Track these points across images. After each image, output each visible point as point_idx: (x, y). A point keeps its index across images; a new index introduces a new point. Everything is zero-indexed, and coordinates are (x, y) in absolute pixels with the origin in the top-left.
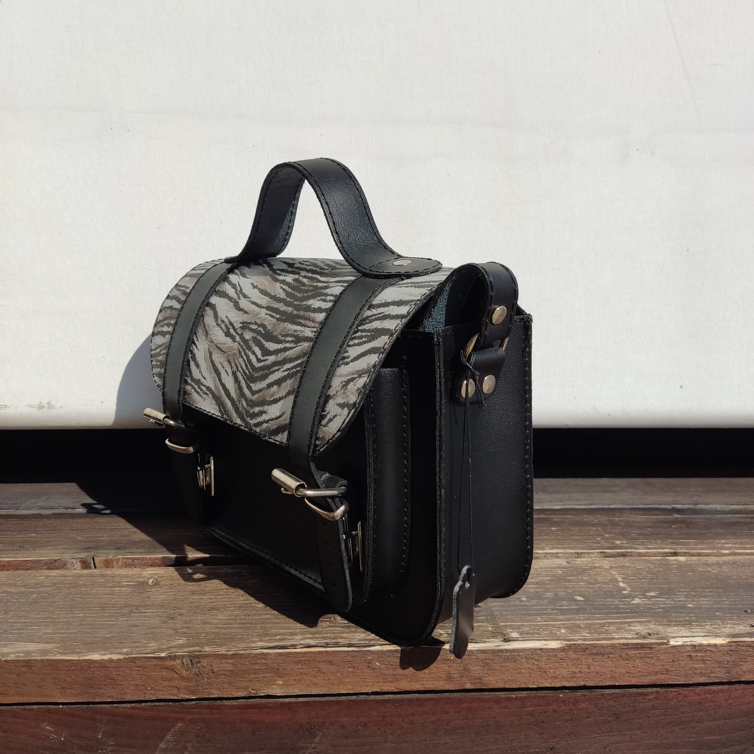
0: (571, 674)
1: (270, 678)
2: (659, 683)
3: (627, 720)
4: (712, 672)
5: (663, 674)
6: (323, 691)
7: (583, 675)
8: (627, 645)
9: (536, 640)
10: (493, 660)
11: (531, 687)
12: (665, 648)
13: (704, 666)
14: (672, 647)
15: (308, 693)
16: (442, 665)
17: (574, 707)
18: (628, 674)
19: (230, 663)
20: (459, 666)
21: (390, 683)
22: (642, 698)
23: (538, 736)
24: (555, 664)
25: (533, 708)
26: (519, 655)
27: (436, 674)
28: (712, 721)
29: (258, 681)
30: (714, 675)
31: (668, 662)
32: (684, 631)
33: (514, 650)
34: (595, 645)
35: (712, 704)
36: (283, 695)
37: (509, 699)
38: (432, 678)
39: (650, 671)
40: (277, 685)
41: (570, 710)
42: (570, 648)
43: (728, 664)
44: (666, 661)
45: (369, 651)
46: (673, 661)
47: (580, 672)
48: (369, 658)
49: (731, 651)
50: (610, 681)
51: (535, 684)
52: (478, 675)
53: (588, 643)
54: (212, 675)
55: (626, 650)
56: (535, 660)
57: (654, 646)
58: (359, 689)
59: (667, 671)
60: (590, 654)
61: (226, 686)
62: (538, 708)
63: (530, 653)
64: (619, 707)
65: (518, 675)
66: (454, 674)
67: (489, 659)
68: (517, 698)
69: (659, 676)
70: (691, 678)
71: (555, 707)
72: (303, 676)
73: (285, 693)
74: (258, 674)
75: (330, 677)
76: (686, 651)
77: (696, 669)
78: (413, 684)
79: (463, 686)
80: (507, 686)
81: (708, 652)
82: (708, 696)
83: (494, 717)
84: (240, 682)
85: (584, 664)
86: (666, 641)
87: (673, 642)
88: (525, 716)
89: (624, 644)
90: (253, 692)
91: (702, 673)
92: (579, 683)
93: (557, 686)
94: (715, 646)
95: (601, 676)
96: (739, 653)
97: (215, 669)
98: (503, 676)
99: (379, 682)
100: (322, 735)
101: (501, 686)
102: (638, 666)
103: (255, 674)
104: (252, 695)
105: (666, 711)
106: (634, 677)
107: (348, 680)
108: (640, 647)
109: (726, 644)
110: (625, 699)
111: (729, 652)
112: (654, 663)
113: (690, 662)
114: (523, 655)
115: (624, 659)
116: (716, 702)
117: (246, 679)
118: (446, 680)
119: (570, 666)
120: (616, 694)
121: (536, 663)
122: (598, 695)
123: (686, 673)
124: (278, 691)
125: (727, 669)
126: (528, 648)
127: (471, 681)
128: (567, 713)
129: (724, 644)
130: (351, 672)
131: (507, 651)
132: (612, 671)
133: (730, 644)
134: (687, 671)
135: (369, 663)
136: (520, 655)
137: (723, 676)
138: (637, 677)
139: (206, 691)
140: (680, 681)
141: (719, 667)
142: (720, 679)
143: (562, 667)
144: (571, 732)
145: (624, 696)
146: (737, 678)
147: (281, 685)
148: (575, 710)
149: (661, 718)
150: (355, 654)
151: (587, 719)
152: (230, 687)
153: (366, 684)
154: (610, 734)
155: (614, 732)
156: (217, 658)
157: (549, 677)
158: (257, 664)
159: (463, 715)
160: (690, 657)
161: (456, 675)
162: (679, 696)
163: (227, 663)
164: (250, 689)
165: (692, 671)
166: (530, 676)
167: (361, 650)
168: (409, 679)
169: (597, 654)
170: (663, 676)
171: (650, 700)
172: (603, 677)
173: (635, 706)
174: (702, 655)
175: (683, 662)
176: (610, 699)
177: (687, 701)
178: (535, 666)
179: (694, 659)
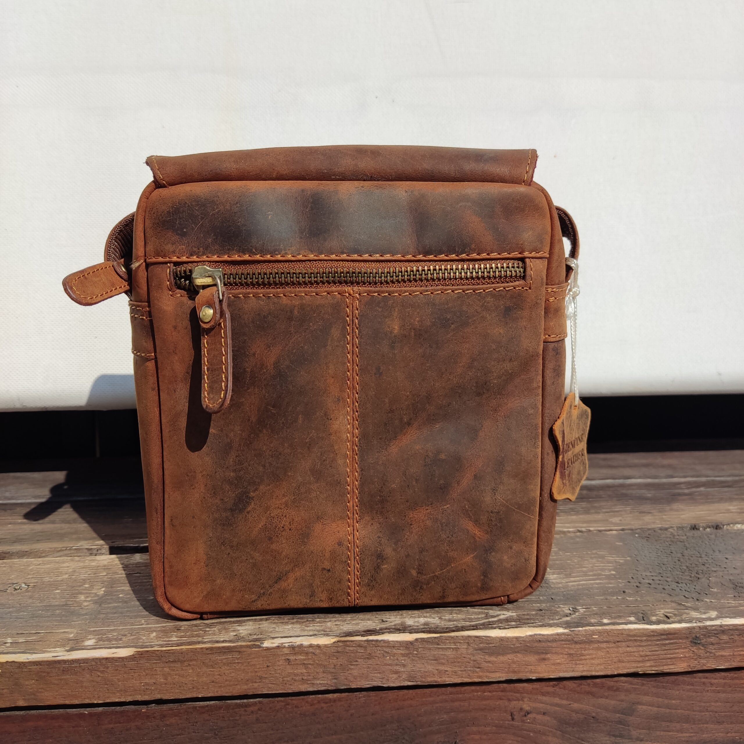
0: (143, 686)
2: (251, 693)
4: (315, 678)
5: (255, 682)
7: (159, 687)
8: (211, 649)
9: (105, 648)
10: (49, 673)
11: (96, 702)
12: (257, 651)
14: (265, 650)
17: (161, 723)
18: (213, 684)
20: (9, 681)
24: (124, 675)
25: (111, 726)
26: (80, 666)
30: (318, 682)
31: (262, 668)
33: (73, 661)
35: (330, 715)
39: (240, 679)
41: (157, 726)
42: (141, 656)
43: (334, 668)
44: (258, 666)
46: (268, 666)
47: (155, 683)
49: (338, 652)
50: (191, 692)
52: (31, 690)
53: (164, 649)
55: (210, 656)
56: (100, 672)
57: (244, 649)
59: (260, 679)
60: (166, 662)
62: (118, 725)
63: (94, 663)
64: (216, 721)
65: (80, 690)
66: (3, 689)
67: (44, 672)
68: (90, 715)
69: (251, 685)
70: (290, 686)
71: (138, 724)
76: (282, 654)
77: (296, 675)
79: (16, 703)
80: (67, 702)
81: (310, 654)
85: (159, 674)
86: (259, 643)
87: (267, 644)
89: (207, 649)
91: (303, 679)
92: (154, 696)
93: (128, 701)
94: (318, 646)
95: (180, 687)
96: (348, 654)
98: (62, 691)
101: (61, 702)
102: (224, 674)
105: (275, 725)
106: (221, 687)
108: (227, 651)
109: (331, 644)
110: (222, 711)
111: (335, 654)
112: (244, 669)
113: (288, 667)
114: (84, 666)
115: (208, 667)
116: (334, 712)
119: (142, 677)
120: (211, 706)
121: (101, 675)
123: (283, 681)
125: (333, 675)
126: (91, 658)
127: (23, 698)
128: (154, 730)
129: (328, 644)
131: (65, 662)
132: (193, 681)
133: (336, 645)
134: (285, 677)
137: (329, 682)
138: (224, 687)
140: (277, 690)
141: (324, 672)
142: (326, 686)
143: (133, 679)
145: (220, 708)
146: (347, 685)
148: (163, 726)
151: (179, 736)
157: (117, 691)
159: (29, 735)
160: (288, 661)
161: (5, 691)
165: (291, 677)
166: (94, 690)
169: (175, 662)
170: (256, 685)
172: (182, 688)
174: (302, 658)
175: (279, 668)
176: (203, 713)
177: (299, 712)
178: (100, 678)
179: (293, 663)
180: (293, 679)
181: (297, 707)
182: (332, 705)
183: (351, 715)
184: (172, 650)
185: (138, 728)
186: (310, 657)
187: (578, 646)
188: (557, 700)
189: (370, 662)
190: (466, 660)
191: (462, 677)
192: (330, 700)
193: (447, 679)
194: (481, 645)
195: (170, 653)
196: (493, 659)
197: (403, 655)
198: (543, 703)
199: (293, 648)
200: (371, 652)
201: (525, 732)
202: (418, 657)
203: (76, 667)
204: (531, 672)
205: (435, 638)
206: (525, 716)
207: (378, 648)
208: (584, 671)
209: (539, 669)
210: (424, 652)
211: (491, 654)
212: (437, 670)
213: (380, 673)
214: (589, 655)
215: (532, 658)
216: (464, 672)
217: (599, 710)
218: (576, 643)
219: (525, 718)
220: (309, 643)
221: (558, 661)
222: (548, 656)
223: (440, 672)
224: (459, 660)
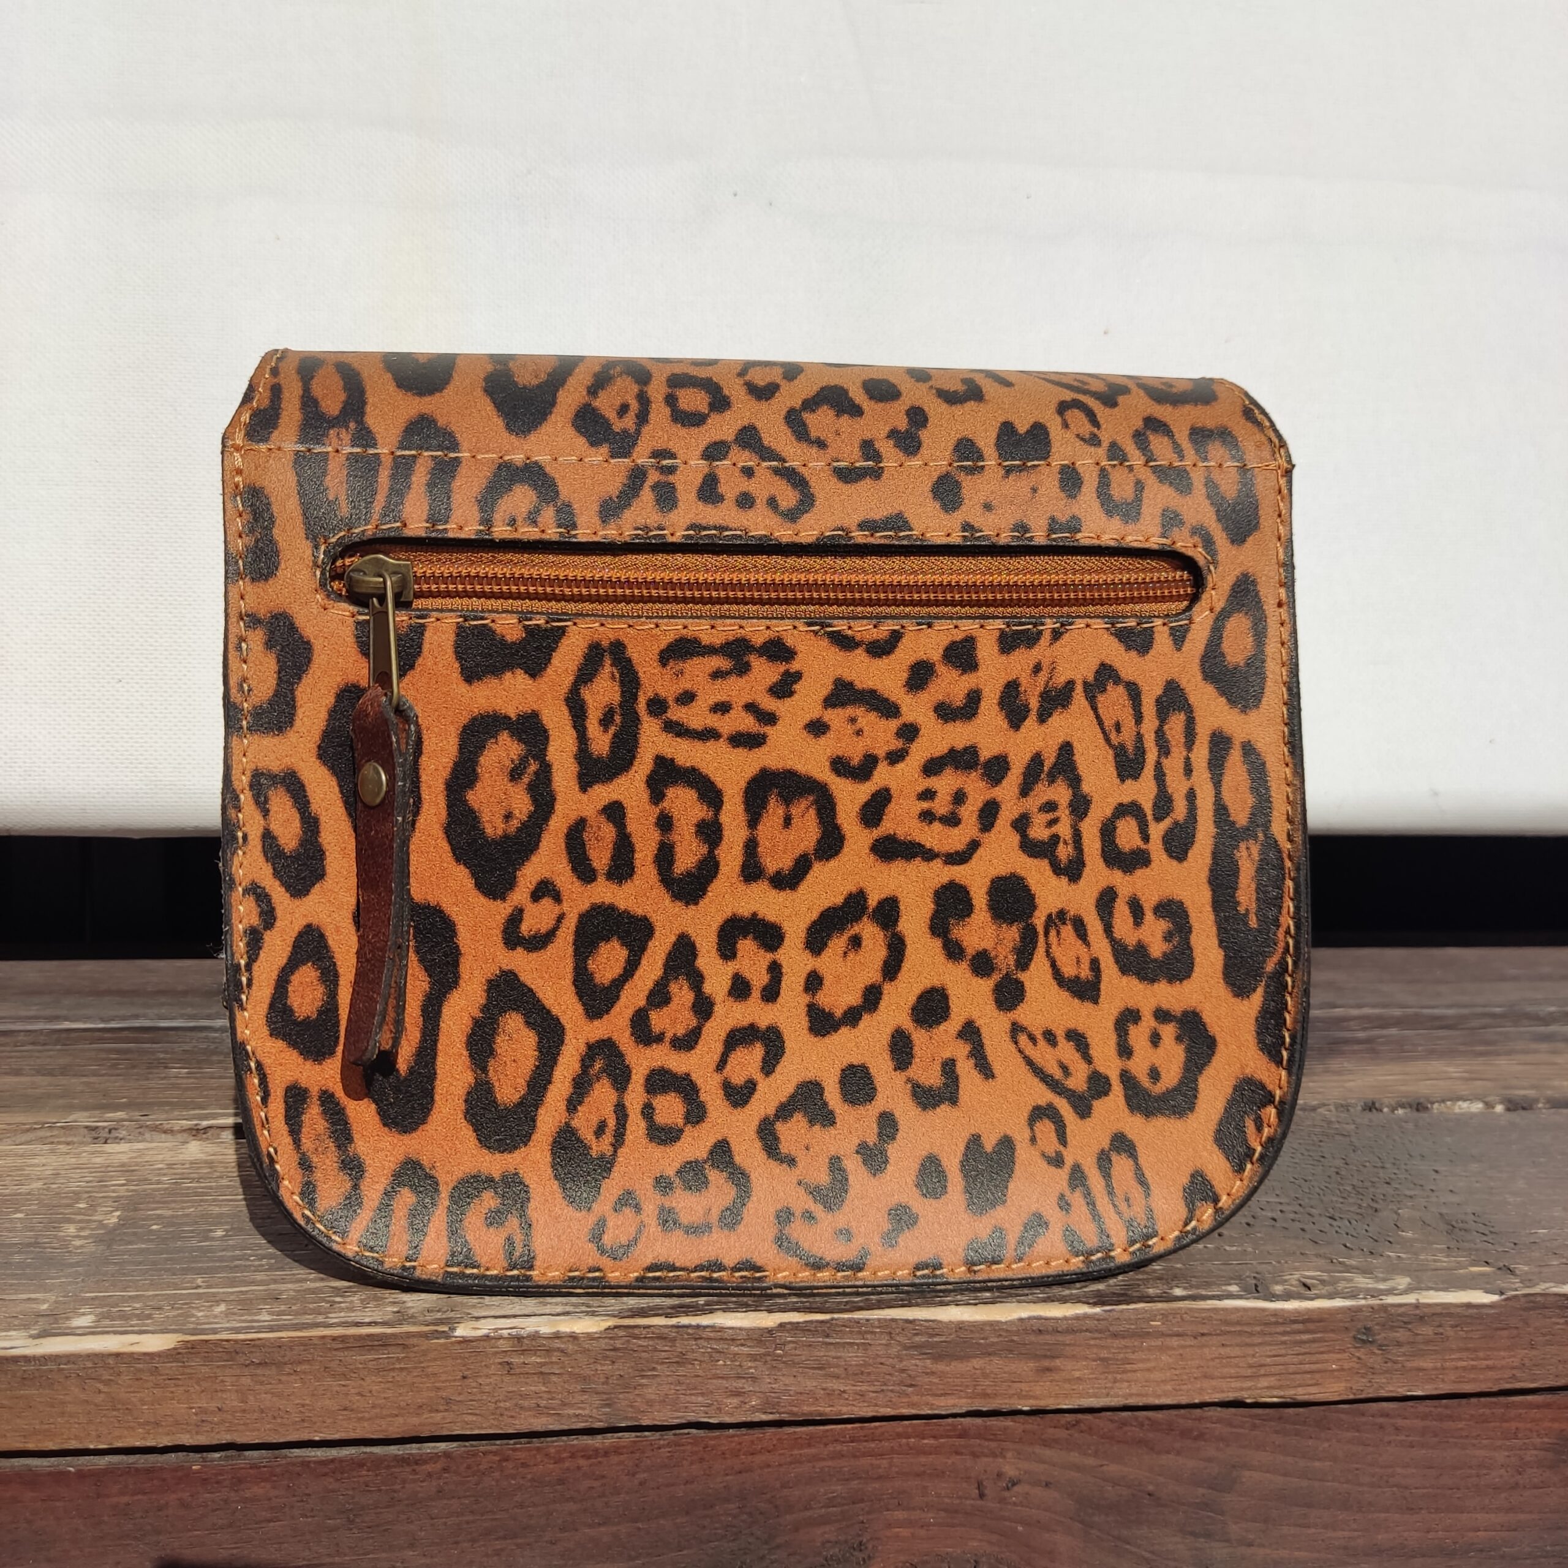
0: (196, 1414)
3: (377, 1526)
4: (564, 1404)
5: (437, 1411)
7: (229, 1417)
8: (343, 1339)
9: (115, 1333)
11: (92, 1447)
12: (441, 1345)
13: (544, 1389)
14: (460, 1342)
17: (233, 1494)
18: (345, 1413)
22: (408, 1469)
24: (155, 1390)
25: (125, 1499)
26: (60, 1369)
30: (571, 1412)
31: (451, 1381)
33: (45, 1358)
34: (258, 1342)
37: (60, 1476)
39: (403, 1404)
41: (226, 1501)
42: (192, 1351)
43: (606, 1383)
44: (444, 1377)
46: (464, 1377)
47: (220, 1409)
49: (615, 1349)
50: (298, 1430)
51: (103, 1440)
53: (241, 1336)
55: (340, 1353)
56: (101, 1381)
57: (415, 1341)
60: (246, 1365)
62: (140, 1497)
63: (89, 1364)
64: (350, 1493)
65: (59, 1419)
68: (81, 1475)
69: (428, 1415)
70: (510, 1420)
71: (186, 1495)
76: (497, 1353)
77: (524, 1396)
80: (31, 1446)
81: (555, 1353)
83: (28, 1522)
85: (229, 1390)
86: (446, 1329)
87: (461, 1331)
88: (109, 1516)
89: (334, 1339)
91: (538, 1406)
92: (218, 1437)
93: (162, 1445)
94: (573, 1337)
95: (274, 1418)
96: (636, 1354)
98: (19, 1421)
101: (17, 1445)
102: (371, 1392)
106: (361, 1419)
108: (376, 1343)
109: (601, 1332)
111: (608, 1353)
112: (414, 1383)
113: (507, 1379)
114: (71, 1369)
115: (335, 1377)
119: (194, 1396)
121: (105, 1389)
123: (497, 1408)
125: (605, 1397)
126: (83, 1352)
128: (217, 1509)
129: (596, 1333)
132: (303, 1406)
133: (611, 1334)
134: (500, 1401)
136: (63, 1369)
137: (594, 1413)
138: (370, 1419)
140: (482, 1428)
141: (583, 1391)
142: (587, 1421)
143: (173, 1399)
145: (360, 1463)
146: (631, 1418)
148: (238, 1502)
149: (464, 1518)
151: (272, 1524)
155: (345, 1555)
157: (140, 1424)
160: (507, 1367)
165: (514, 1402)
166: (90, 1422)
169: (263, 1364)
170: (438, 1417)
172: (279, 1420)
174: (538, 1360)
175: (488, 1380)
176: (325, 1475)
177: (529, 1476)
178: (102, 1395)
179: (518, 1371)
180: (516, 1405)
181: (524, 1465)
182: (600, 1462)
183: (641, 1484)
184: (259, 1339)
185: (183, 1505)
186: (554, 1359)
187: (1117, 1343)
188: (1074, 1457)
189: (682, 1371)
190: (884, 1369)
191: (876, 1405)
192: (596, 1450)
193: (844, 1409)
194: (917, 1339)
195: (254, 1346)
196: (941, 1367)
197: (754, 1358)
198: (1044, 1462)
199: (518, 1339)
200: (684, 1351)
201: (1007, 1523)
202: (784, 1362)
203: (51, 1371)
204: (1020, 1396)
205: (822, 1322)
206: (1008, 1489)
207: (699, 1342)
208: (1131, 1395)
209: (1038, 1390)
210: (797, 1352)
211: (937, 1358)
212: (824, 1389)
213: (702, 1394)
214: (1142, 1361)
215: (1026, 1367)
216: (881, 1395)
217: (1161, 1479)
218: (1115, 1336)
219: (1006, 1494)
220: (554, 1330)
221: (1077, 1374)
222: (1058, 1362)
223: (830, 1394)
224: (870, 1369)
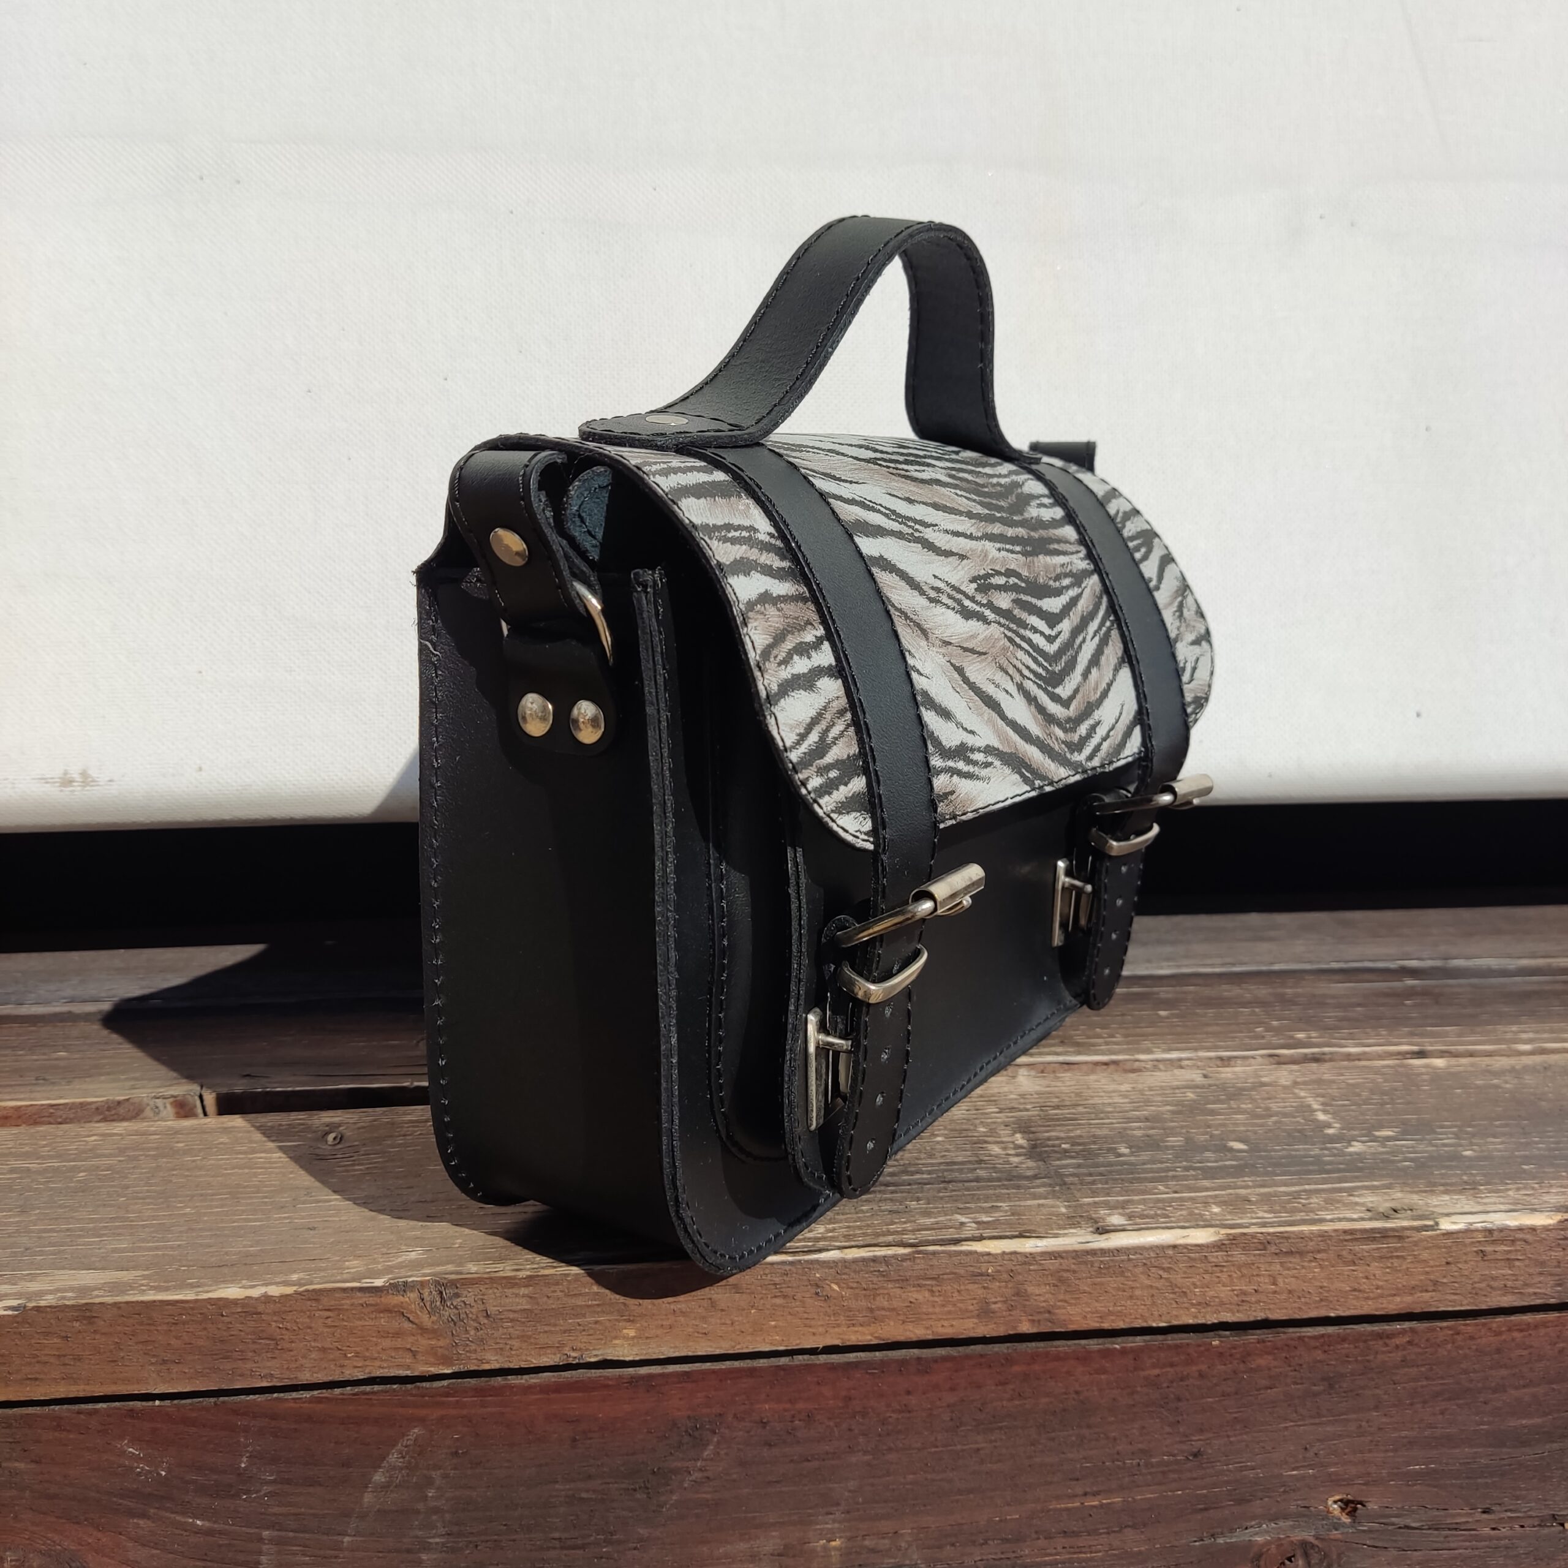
0: (1237, 1295)
1: (608, 1324)
2: (1418, 1310)
3: (1351, 1391)
4: (1526, 1285)
5: (1427, 1291)
6: (721, 1348)
7: (1263, 1298)
8: (1351, 1231)
9: (1163, 1228)
10: (1074, 1272)
11: (1154, 1325)
12: (1430, 1237)
13: (1510, 1272)
14: (1444, 1234)
15: (690, 1354)
16: (971, 1287)
17: (1242, 1365)
18: (1355, 1293)
19: (523, 1296)
20: (1006, 1287)
21: (861, 1325)
22: (1381, 1342)
23: (1168, 1429)
24: (1204, 1276)
25: (1156, 1371)
26: (1129, 1260)
27: (959, 1305)
28: (1524, 1387)
29: (584, 1330)
30: (1531, 1290)
31: (1437, 1266)
32: (1464, 1203)
33: (1118, 1251)
34: (1286, 1235)
35: (1525, 1353)
36: (637, 1358)
37: (1107, 1354)
38: (949, 1312)
39: (1400, 1285)
40: (624, 1337)
41: (1235, 1372)
42: (1234, 1242)
43: (1559, 1267)
44: (1432, 1263)
45: (817, 1261)
46: (1448, 1263)
47: (1256, 1291)
48: (818, 1275)
49: (1565, 1239)
50: (1317, 1308)
51: (1163, 1318)
52: (1044, 1304)
53: (1271, 1230)
54: (486, 1321)
55: (1351, 1244)
56: (1163, 1269)
57: (1408, 1233)
58: (798, 1342)
59: (1435, 1284)
60: (1276, 1254)
61: (516, 1343)
62: (1168, 1369)
63: (1152, 1255)
64: (1333, 1363)
65: (1129, 1302)
66: (995, 1303)
67: (1068, 1271)
68: (1124, 1352)
69: (1419, 1294)
70: (1484, 1299)
71: (1204, 1367)
72: (678, 1318)
73: (642, 1354)
74: (584, 1316)
75: (736, 1319)
76: (1473, 1243)
77: (1494, 1278)
78: (910, 1326)
79: (1015, 1328)
80: (1106, 1325)
81: (1519, 1243)
82: (1516, 1334)
83: (1077, 1392)
84: (546, 1335)
85: (1263, 1275)
86: (1430, 1223)
87: (1446, 1225)
88: (1141, 1387)
89: (1345, 1232)
90: (574, 1354)
91: (1505, 1286)
92: (1254, 1314)
93: (1209, 1322)
94: (1533, 1229)
95: (1299, 1298)
97: (492, 1310)
98: (1097, 1304)
99: (839, 1326)
100: (718, 1442)
101: (1094, 1324)
102: (1374, 1275)
103: (576, 1316)
104: (570, 1361)
105: (1431, 1369)
106: (1367, 1298)
107: (773, 1323)
108: (1378, 1235)
109: (1554, 1225)
110: (1346, 1346)
111: (1561, 1242)
112: (1408, 1268)
113: (1482, 1263)
114: (1137, 1259)
115: (1347, 1263)
116: (1531, 1347)
117: (557, 1329)
118: (978, 1316)
119: (1235, 1280)
120: (1329, 1336)
121: (1165, 1275)
122: (1292, 1339)
123: (1473, 1288)
124: (626, 1351)
125: (1557, 1278)
126: (1147, 1246)
127: (1030, 1317)
128: (1228, 1379)
129: (1550, 1225)
130: (780, 1306)
131: (1103, 1252)
132: (1322, 1287)
134: (1476, 1283)
135: (817, 1286)
136: (1133, 1259)
137: (1548, 1291)
138: (1374, 1298)
139: (474, 1356)
140: (1461, 1305)
141: (1541, 1274)
142: (1543, 1298)
143: (1219, 1283)
144: (1235, 1418)
145: (1344, 1339)
147: (633, 1338)
148: (1244, 1372)
149: (1420, 1383)
150: (788, 1268)
151: (1269, 1391)
152: (524, 1345)
153: (811, 1330)
154: (1317, 1421)
155: (1324, 1416)
156: (495, 1285)
157: (1193, 1304)
158: (580, 1294)
159: (1014, 1390)
160: (1481, 1255)
161: (999, 1305)
162: (1456, 1337)
163: (517, 1295)
164: (567, 1349)
165: (1486, 1283)
166: (1154, 1303)
167: (800, 1261)
168: (901, 1317)
169: (1290, 1253)
170: (1428, 1296)
171: (1397, 1347)
172: (1303, 1300)
173: (1368, 1361)
174: (1505, 1249)
175: (1467, 1266)
178: (1163, 1281)
179: (1489, 1257)
180: (1488, 1285)
182: (1530, 1335)
183: (1560, 1352)
184: (1287, 1232)
185: (1201, 1375)
186: (1518, 1248)
199: (1489, 1231)
203: (1121, 1260)
220: (1516, 1224)
